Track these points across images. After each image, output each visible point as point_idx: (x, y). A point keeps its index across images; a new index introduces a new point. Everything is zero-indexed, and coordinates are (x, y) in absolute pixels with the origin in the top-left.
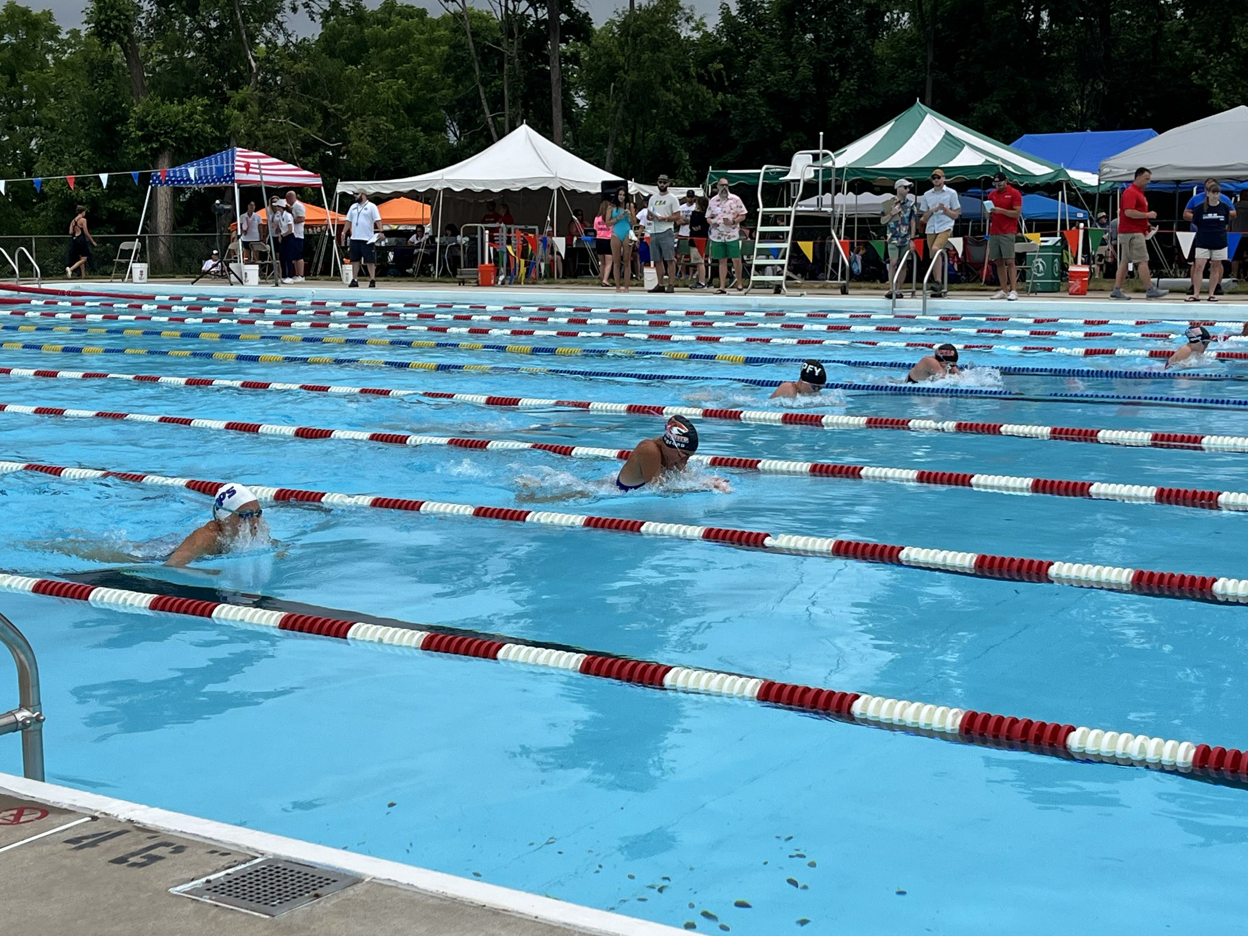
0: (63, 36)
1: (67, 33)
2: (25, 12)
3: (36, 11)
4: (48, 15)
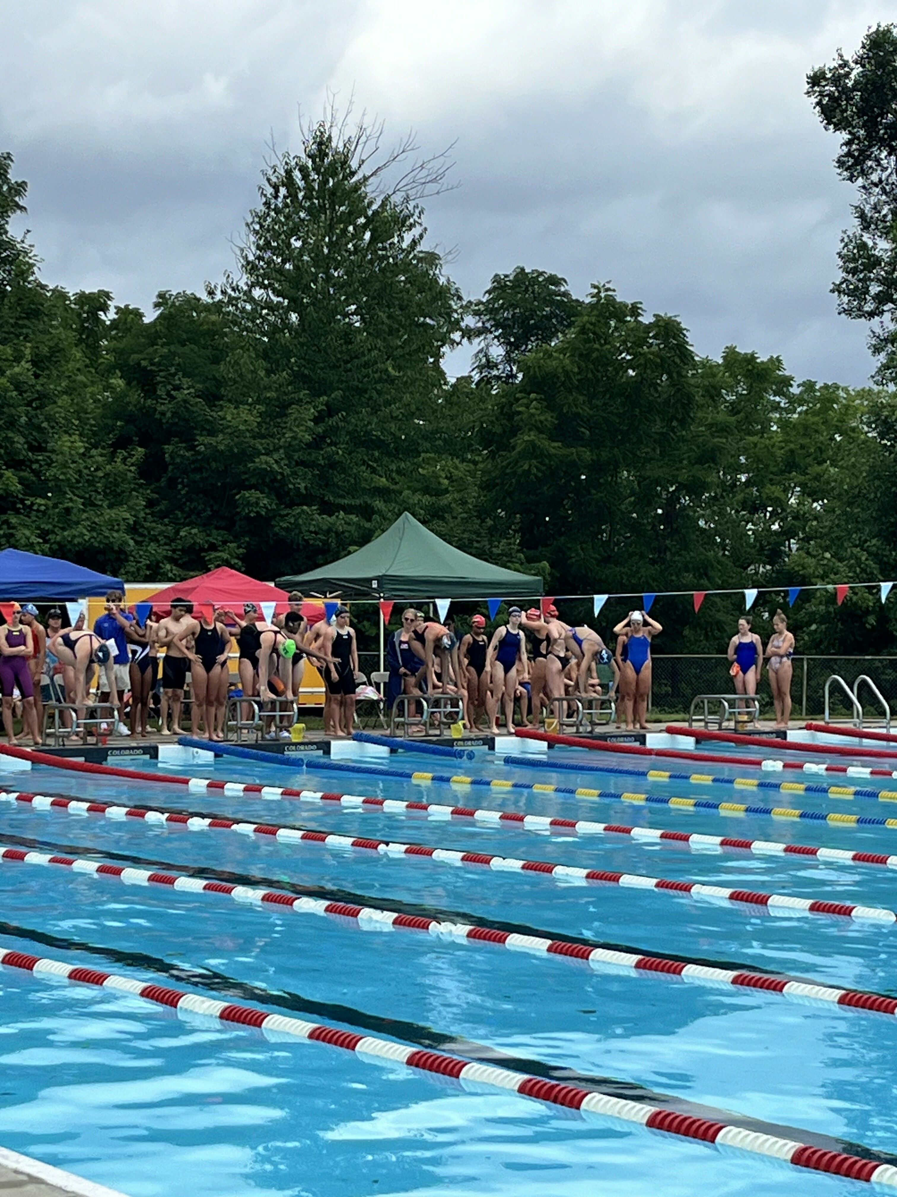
0: (795, 390)
1: (799, 386)
2: (751, 359)
3: (763, 358)
4: (776, 363)
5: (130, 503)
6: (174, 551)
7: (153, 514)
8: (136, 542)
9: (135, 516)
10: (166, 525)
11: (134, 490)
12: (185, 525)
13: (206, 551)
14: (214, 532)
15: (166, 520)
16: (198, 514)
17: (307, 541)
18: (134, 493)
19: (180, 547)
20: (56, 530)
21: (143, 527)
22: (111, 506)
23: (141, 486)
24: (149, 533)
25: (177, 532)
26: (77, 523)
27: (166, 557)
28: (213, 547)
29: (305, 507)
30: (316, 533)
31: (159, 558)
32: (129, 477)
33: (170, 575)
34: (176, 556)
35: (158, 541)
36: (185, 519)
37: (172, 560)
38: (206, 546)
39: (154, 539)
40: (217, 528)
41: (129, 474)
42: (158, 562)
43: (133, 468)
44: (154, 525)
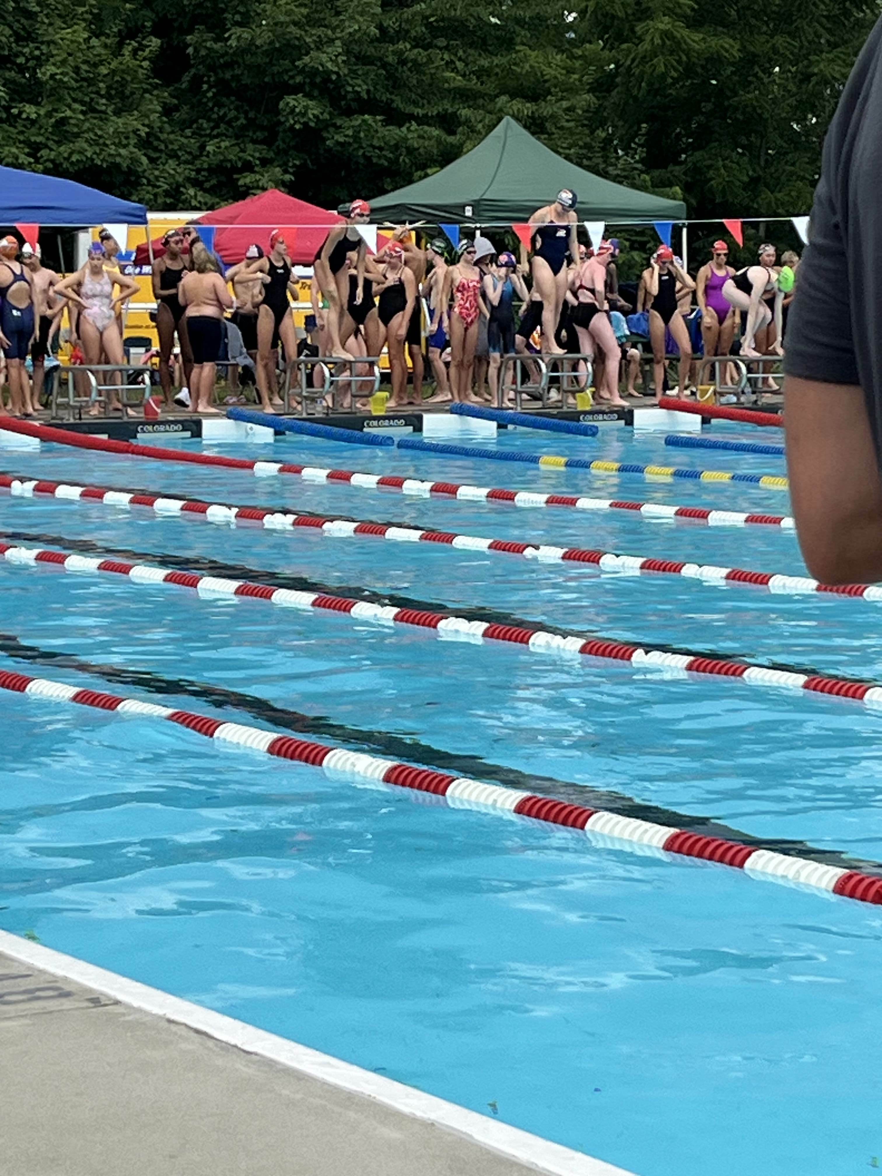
5: (143, 108)
6: (198, 171)
7: (171, 122)
8: (152, 160)
9: (148, 126)
10: (187, 137)
11: (146, 91)
12: (212, 137)
13: (240, 171)
14: (250, 146)
15: (188, 132)
16: (229, 123)
17: (368, 159)
18: (147, 95)
19: (206, 166)
20: (50, 143)
21: (158, 139)
22: (118, 113)
23: (156, 87)
24: (166, 147)
25: (202, 147)
26: (77, 135)
27: (188, 179)
28: (248, 167)
29: (366, 116)
30: (381, 149)
31: (180, 180)
32: (141, 76)
33: (194, 203)
34: (201, 178)
35: (178, 158)
36: (212, 129)
37: (196, 183)
38: (240, 165)
39: (173, 155)
40: (254, 142)
41: (141, 71)
42: (179, 186)
43: (145, 64)
44: (172, 137)
